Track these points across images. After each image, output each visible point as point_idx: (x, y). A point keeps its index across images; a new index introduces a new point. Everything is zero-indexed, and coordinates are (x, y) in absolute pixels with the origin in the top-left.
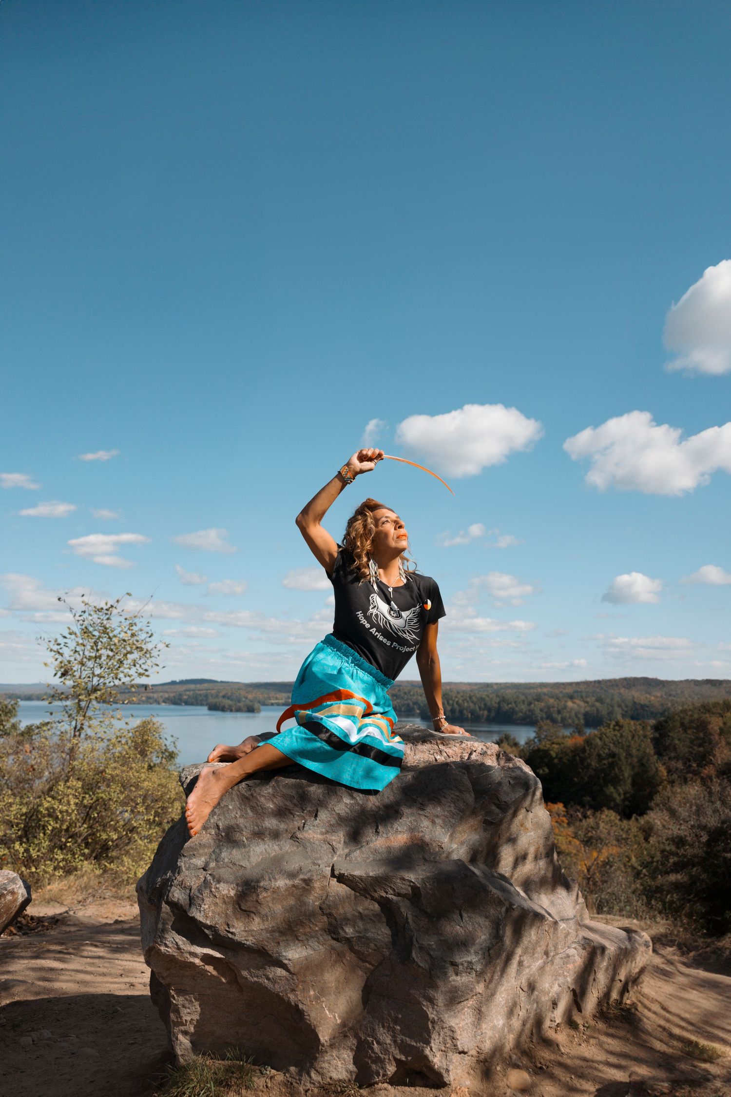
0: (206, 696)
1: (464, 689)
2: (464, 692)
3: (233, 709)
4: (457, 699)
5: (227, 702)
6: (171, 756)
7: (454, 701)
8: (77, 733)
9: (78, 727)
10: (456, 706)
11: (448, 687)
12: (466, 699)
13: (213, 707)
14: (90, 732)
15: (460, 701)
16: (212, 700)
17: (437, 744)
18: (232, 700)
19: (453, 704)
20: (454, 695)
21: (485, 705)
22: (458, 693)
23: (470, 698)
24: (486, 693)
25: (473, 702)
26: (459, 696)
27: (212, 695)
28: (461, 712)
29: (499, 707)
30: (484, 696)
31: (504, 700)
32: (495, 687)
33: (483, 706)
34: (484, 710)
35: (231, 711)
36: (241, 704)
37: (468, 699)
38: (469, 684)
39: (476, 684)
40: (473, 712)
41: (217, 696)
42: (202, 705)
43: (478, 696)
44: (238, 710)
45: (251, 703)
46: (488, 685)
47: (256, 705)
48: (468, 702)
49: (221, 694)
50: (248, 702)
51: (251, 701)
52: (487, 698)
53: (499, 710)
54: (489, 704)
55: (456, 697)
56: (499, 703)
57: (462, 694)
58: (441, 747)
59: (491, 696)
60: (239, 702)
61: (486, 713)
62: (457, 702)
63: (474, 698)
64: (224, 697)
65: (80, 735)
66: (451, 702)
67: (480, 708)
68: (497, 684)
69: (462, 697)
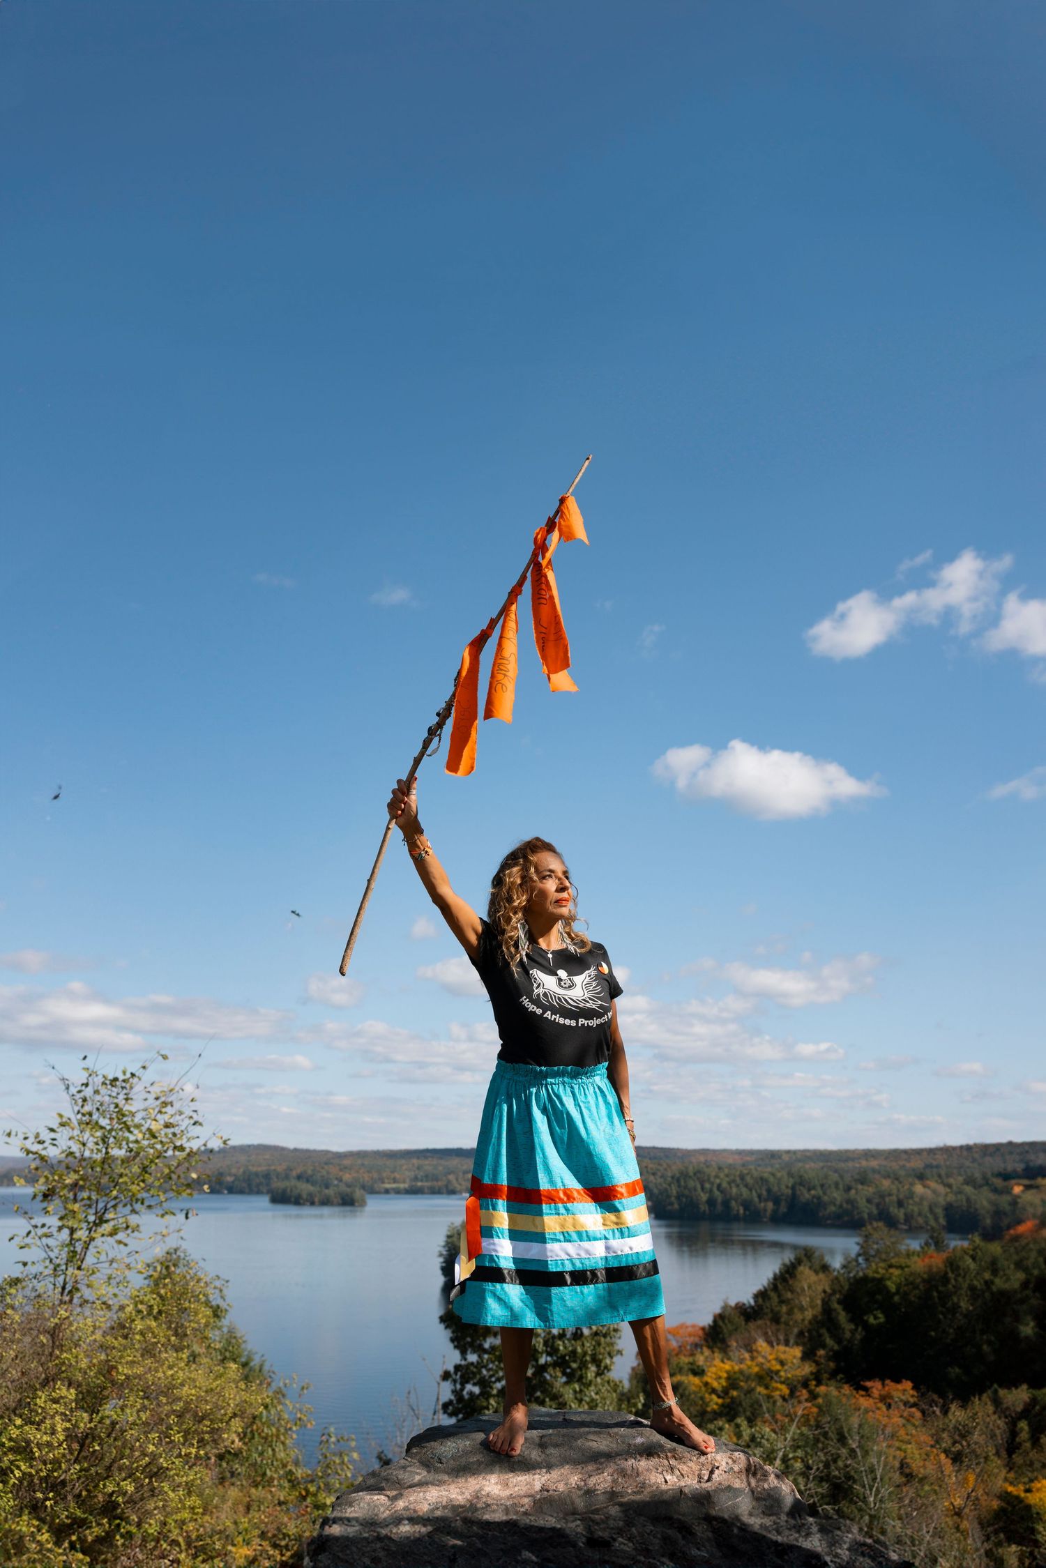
0: (267, 1176)
1: (730, 1161)
2: (730, 1166)
3: (316, 1200)
4: (718, 1181)
5: (305, 1188)
6: (217, 1313)
7: (712, 1184)
8: (67, 1298)
9: (68, 1288)
10: (717, 1193)
11: (702, 1159)
12: (734, 1181)
13: (281, 1198)
14: (87, 1293)
15: (725, 1185)
16: (278, 1185)
17: (667, 1458)
18: (313, 1184)
19: (711, 1191)
20: (713, 1174)
21: (769, 1191)
22: (720, 1168)
23: (742, 1177)
24: (769, 1169)
25: (746, 1186)
26: (722, 1175)
27: (278, 1176)
28: (726, 1204)
29: (794, 1194)
30: (766, 1175)
31: (802, 1182)
32: (786, 1158)
33: (764, 1193)
34: (766, 1200)
35: (313, 1204)
36: (330, 1192)
37: (738, 1180)
38: (740, 1153)
39: (751, 1152)
40: (747, 1205)
41: (287, 1177)
42: (259, 1192)
43: (755, 1174)
44: (326, 1202)
45: (349, 1190)
46: (773, 1155)
47: (358, 1193)
48: (738, 1186)
49: (294, 1173)
50: (343, 1188)
51: (348, 1185)
52: (771, 1179)
53: (793, 1200)
54: (775, 1189)
55: (717, 1177)
56: (793, 1188)
57: (726, 1171)
58: (673, 1462)
59: (779, 1175)
60: (327, 1187)
61: (770, 1205)
62: (719, 1186)
63: (749, 1179)
64: (299, 1177)
65: (71, 1301)
66: (707, 1186)
67: (759, 1196)
68: (788, 1152)
69: (727, 1176)
